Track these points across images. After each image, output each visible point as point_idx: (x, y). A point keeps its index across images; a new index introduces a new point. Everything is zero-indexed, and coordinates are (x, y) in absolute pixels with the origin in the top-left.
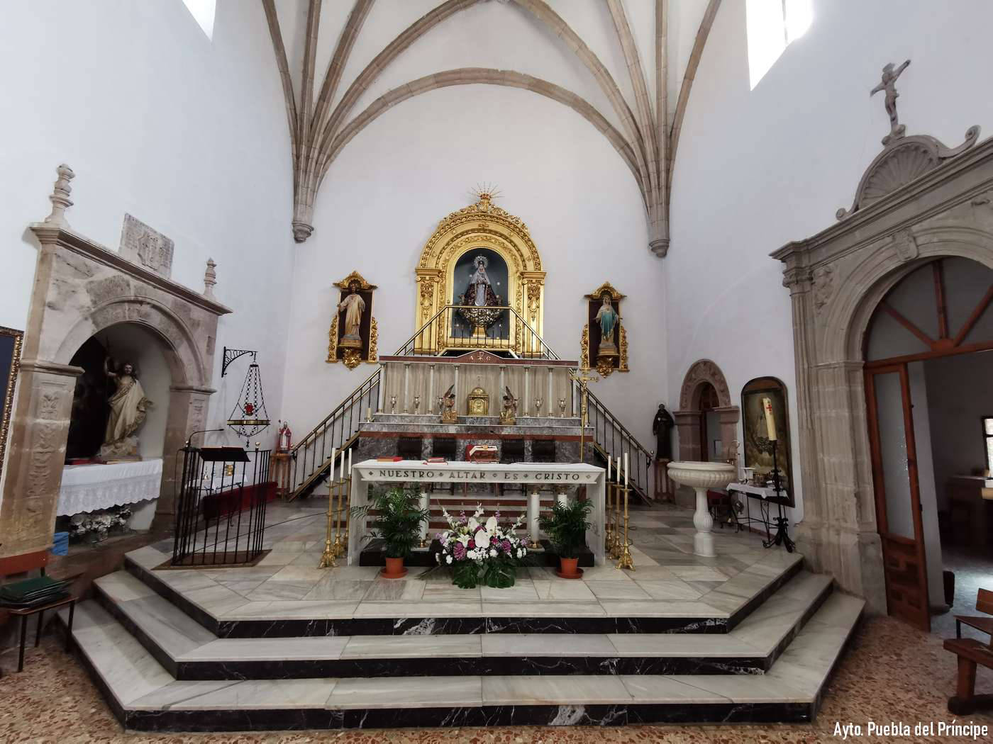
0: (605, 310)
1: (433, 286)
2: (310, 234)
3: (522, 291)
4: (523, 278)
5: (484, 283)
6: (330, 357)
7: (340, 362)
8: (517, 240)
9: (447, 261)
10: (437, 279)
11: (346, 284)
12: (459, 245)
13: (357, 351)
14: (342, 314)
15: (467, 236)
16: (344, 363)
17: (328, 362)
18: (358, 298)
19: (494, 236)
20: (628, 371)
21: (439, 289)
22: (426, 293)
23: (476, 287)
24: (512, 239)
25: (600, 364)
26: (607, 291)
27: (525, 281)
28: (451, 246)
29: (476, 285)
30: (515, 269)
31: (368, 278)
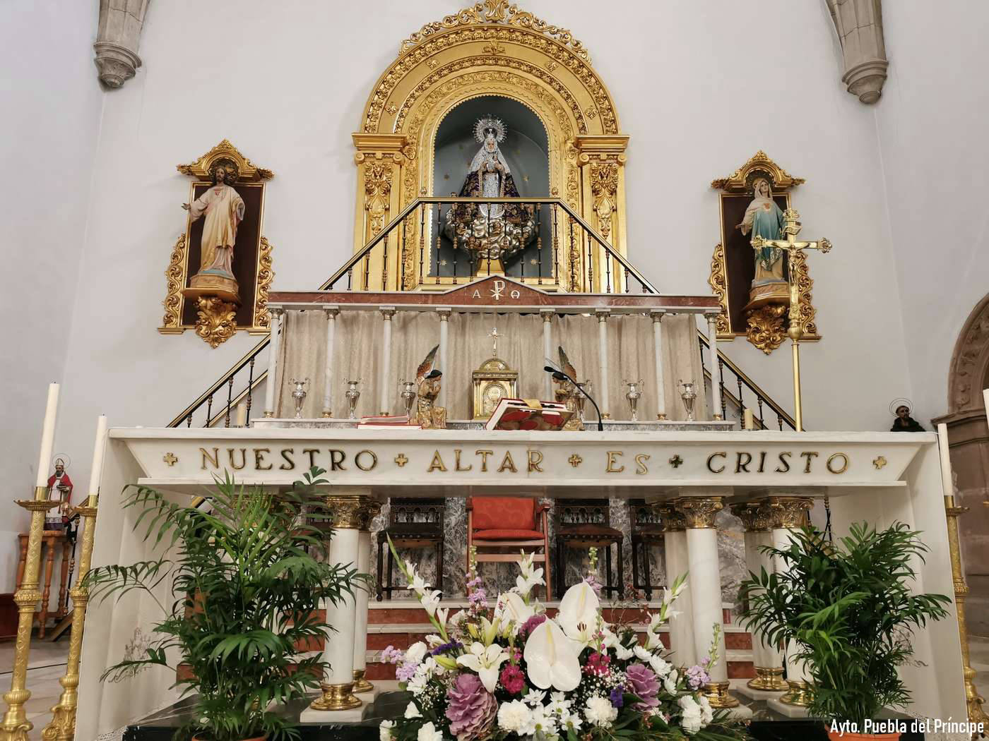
0: (760, 208)
1: (390, 170)
2: (134, 73)
3: (577, 178)
4: (582, 151)
5: (497, 171)
6: (168, 320)
7: (191, 332)
8: (564, 76)
9: (418, 123)
10: (398, 156)
11: (205, 166)
12: (444, 90)
13: (229, 306)
14: (196, 228)
15: (461, 72)
16: (198, 333)
17: (163, 331)
18: (230, 194)
19: (516, 72)
20: (818, 338)
21: (404, 178)
22: (375, 184)
23: (480, 178)
24: (555, 74)
25: (753, 325)
26: (760, 170)
27: (585, 157)
28: (427, 93)
29: (480, 174)
30: (561, 136)
31: (254, 155)
